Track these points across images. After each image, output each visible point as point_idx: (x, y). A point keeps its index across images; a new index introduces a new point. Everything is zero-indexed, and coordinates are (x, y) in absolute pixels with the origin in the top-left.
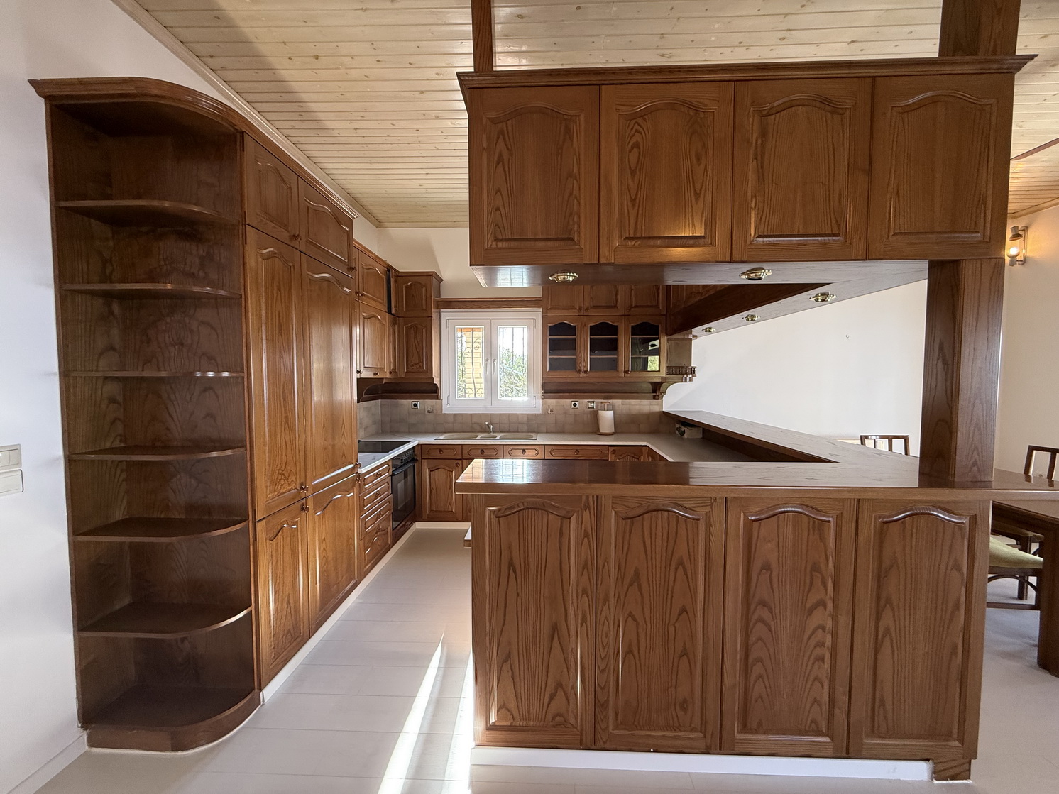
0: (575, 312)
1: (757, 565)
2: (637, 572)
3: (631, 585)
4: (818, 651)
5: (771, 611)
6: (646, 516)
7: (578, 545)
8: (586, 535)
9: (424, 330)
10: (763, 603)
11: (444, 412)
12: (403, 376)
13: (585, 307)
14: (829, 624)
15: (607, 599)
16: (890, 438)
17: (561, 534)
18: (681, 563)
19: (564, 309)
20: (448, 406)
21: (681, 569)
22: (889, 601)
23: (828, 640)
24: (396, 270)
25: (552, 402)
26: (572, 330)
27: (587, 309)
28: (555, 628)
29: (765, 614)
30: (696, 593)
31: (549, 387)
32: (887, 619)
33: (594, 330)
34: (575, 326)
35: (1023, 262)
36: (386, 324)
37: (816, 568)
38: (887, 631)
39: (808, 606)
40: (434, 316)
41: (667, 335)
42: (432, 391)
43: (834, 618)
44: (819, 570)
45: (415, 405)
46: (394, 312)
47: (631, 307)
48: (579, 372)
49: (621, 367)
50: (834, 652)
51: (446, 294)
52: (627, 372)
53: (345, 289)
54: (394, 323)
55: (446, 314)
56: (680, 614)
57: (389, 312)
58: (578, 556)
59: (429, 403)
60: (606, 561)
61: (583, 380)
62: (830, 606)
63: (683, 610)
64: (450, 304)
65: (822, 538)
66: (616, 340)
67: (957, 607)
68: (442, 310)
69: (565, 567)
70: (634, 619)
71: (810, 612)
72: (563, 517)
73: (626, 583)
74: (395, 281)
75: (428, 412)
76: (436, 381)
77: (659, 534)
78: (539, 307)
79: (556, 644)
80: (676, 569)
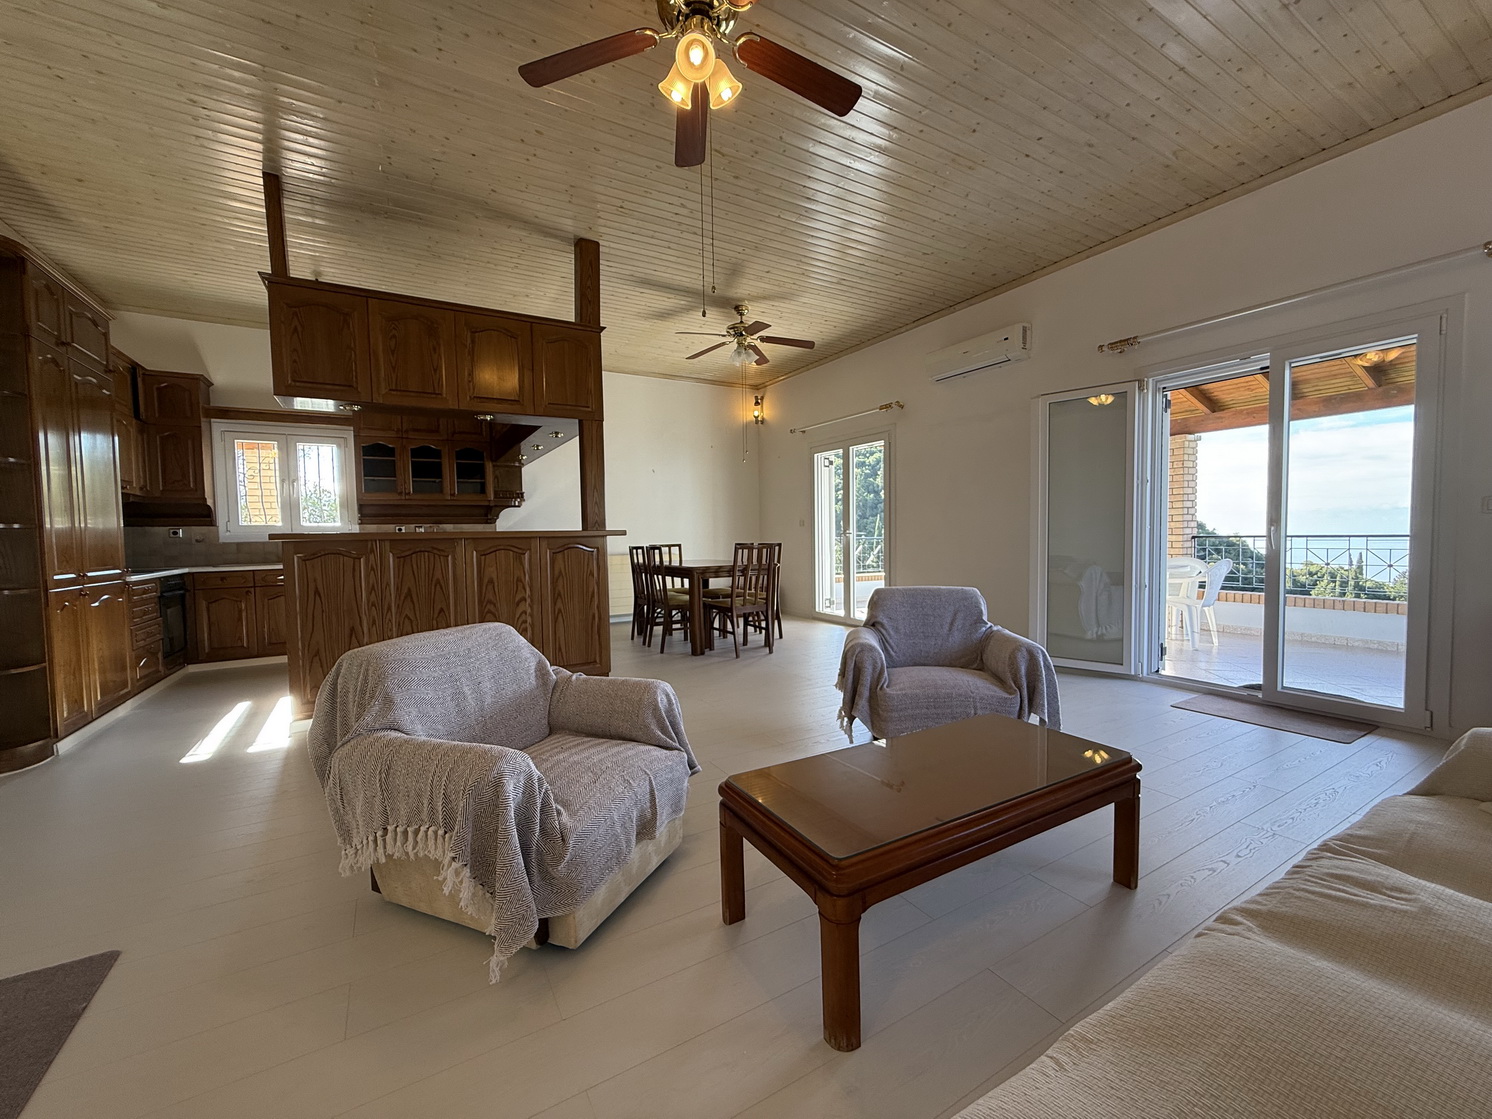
0: (392, 434)
1: (486, 581)
2: (409, 590)
3: (405, 597)
4: (524, 625)
5: (495, 605)
6: (414, 555)
7: (367, 576)
8: (372, 569)
9: (190, 442)
10: (490, 602)
11: (221, 541)
12: (157, 495)
13: (404, 429)
14: (529, 611)
15: (389, 608)
16: (670, 546)
17: (354, 569)
18: (438, 582)
19: (378, 429)
20: (228, 534)
21: (438, 586)
22: (559, 595)
23: (529, 620)
24: (143, 368)
25: (372, 528)
26: (391, 452)
27: (407, 431)
28: (352, 630)
29: (491, 607)
30: (449, 598)
31: (367, 511)
32: (559, 604)
33: (415, 453)
34: (393, 449)
35: (762, 422)
36: (133, 431)
37: (519, 580)
38: (560, 611)
39: (517, 599)
40: (204, 426)
41: (492, 461)
42: (205, 515)
43: (531, 606)
44: (521, 581)
45: (175, 533)
46: (143, 416)
47: (454, 433)
48: (401, 493)
49: (447, 489)
50: (532, 626)
51: (216, 402)
52: (453, 495)
53: (104, 391)
54: (141, 431)
55: (218, 426)
56: (440, 613)
57: (137, 414)
58: (367, 582)
59: (198, 531)
60: (388, 584)
61: (403, 503)
62: (529, 601)
63: (442, 610)
64: (226, 413)
65: (522, 564)
66: (439, 465)
67: (593, 596)
68: (212, 420)
69: (358, 589)
70: (409, 619)
71: (518, 605)
72: (354, 558)
73: (402, 598)
74: (143, 380)
75: (197, 541)
76: (210, 502)
77: (423, 566)
78: (350, 425)
79: (354, 638)
80: (436, 586)
